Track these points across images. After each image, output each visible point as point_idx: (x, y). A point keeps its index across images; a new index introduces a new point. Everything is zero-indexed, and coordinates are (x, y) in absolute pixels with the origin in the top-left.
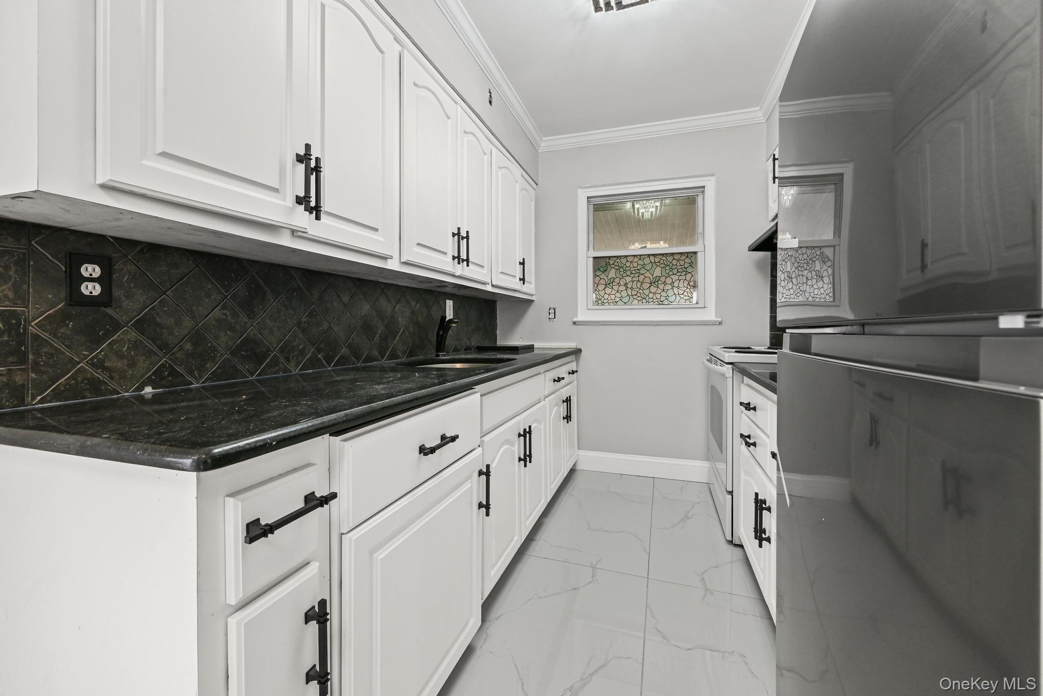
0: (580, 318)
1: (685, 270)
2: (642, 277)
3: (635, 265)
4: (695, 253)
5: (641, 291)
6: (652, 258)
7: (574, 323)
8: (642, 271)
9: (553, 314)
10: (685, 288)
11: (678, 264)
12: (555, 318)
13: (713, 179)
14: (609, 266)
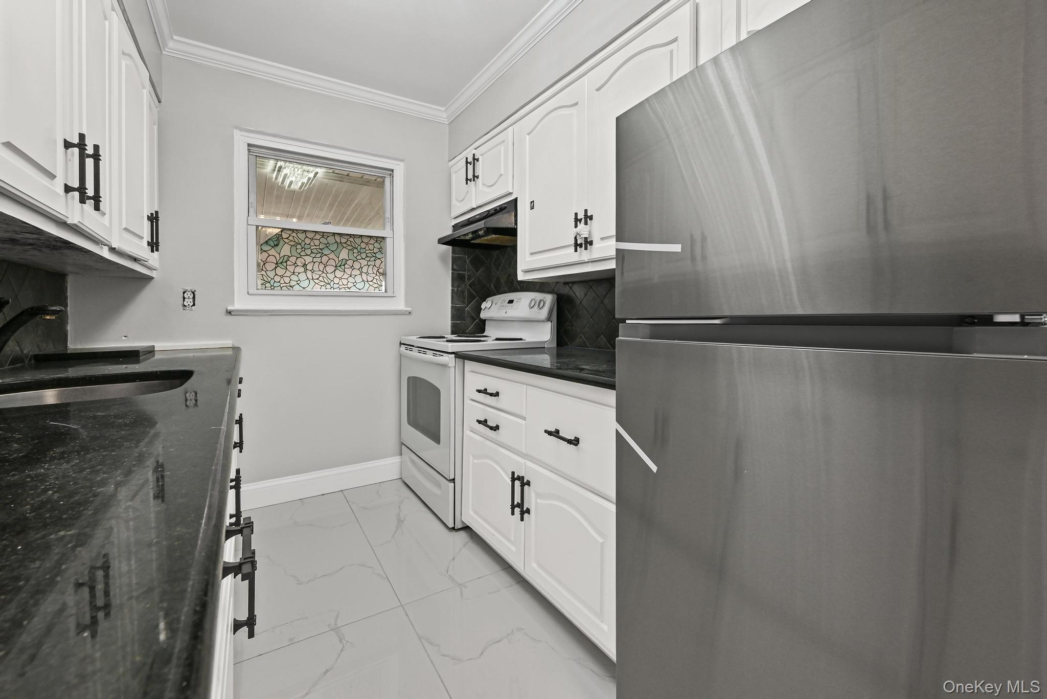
0: (237, 306)
1: (374, 255)
2: (325, 259)
3: (317, 243)
4: (383, 238)
5: (324, 275)
6: (338, 238)
7: (229, 313)
8: (326, 251)
9: (192, 300)
10: (374, 275)
11: (367, 248)
12: (194, 305)
13: (402, 164)
14: (281, 241)
